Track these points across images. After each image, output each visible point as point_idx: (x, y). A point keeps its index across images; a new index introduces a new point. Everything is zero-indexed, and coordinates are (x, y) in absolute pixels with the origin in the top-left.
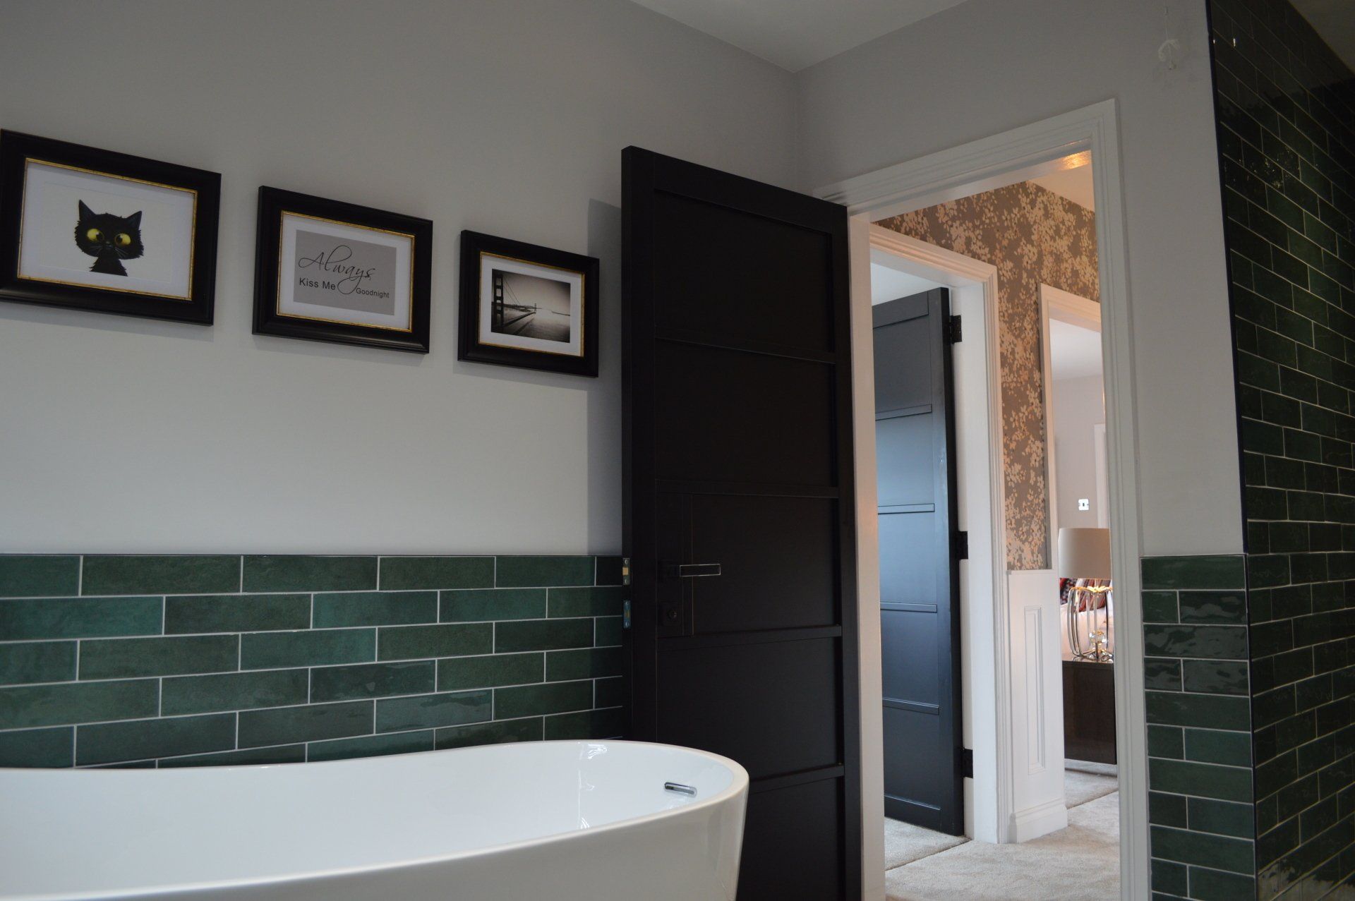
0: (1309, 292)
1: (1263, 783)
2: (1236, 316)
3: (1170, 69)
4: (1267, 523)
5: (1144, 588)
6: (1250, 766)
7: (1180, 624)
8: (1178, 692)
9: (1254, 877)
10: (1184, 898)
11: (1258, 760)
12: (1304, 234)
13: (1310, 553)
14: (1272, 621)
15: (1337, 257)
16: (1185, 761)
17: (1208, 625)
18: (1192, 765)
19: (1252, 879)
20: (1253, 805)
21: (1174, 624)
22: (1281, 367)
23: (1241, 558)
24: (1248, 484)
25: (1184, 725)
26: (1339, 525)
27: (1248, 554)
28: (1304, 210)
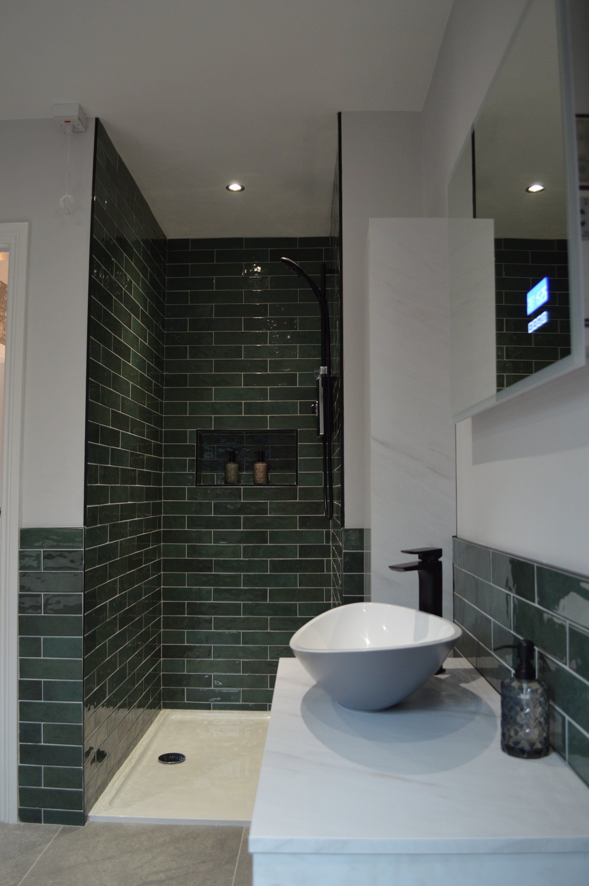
0: (131, 364)
1: (88, 666)
2: (90, 379)
3: (66, 214)
4: (98, 506)
5: (21, 548)
6: (81, 658)
7: (42, 571)
8: (39, 615)
9: (82, 724)
10: (40, 744)
11: (85, 653)
12: (131, 330)
13: (120, 522)
14: (97, 566)
15: (147, 344)
16: (42, 658)
17: (60, 572)
18: (46, 660)
19: (81, 726)
20: (82, 681)
21: (39, 571)
22: (111, 410)
23: (82, 530)
24: (89, 483)
25: (42, 635)
26: (136, 503)
27: (86, 527)
28: (132, 315)
